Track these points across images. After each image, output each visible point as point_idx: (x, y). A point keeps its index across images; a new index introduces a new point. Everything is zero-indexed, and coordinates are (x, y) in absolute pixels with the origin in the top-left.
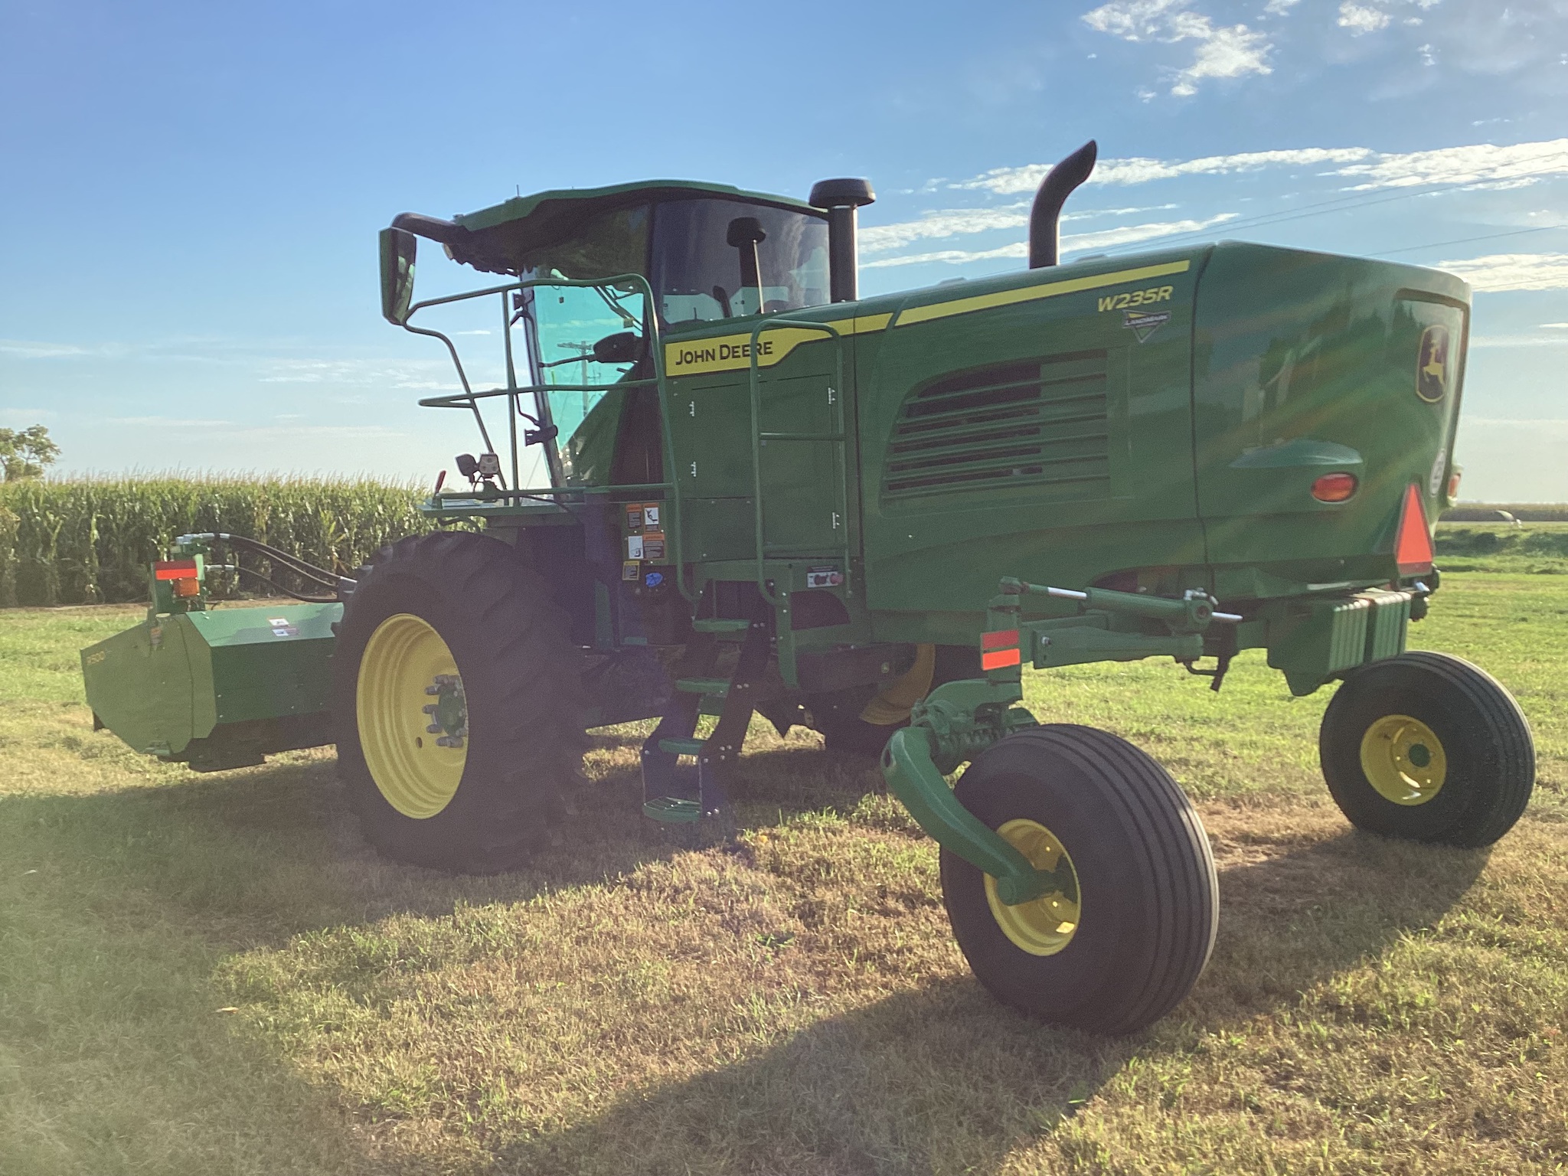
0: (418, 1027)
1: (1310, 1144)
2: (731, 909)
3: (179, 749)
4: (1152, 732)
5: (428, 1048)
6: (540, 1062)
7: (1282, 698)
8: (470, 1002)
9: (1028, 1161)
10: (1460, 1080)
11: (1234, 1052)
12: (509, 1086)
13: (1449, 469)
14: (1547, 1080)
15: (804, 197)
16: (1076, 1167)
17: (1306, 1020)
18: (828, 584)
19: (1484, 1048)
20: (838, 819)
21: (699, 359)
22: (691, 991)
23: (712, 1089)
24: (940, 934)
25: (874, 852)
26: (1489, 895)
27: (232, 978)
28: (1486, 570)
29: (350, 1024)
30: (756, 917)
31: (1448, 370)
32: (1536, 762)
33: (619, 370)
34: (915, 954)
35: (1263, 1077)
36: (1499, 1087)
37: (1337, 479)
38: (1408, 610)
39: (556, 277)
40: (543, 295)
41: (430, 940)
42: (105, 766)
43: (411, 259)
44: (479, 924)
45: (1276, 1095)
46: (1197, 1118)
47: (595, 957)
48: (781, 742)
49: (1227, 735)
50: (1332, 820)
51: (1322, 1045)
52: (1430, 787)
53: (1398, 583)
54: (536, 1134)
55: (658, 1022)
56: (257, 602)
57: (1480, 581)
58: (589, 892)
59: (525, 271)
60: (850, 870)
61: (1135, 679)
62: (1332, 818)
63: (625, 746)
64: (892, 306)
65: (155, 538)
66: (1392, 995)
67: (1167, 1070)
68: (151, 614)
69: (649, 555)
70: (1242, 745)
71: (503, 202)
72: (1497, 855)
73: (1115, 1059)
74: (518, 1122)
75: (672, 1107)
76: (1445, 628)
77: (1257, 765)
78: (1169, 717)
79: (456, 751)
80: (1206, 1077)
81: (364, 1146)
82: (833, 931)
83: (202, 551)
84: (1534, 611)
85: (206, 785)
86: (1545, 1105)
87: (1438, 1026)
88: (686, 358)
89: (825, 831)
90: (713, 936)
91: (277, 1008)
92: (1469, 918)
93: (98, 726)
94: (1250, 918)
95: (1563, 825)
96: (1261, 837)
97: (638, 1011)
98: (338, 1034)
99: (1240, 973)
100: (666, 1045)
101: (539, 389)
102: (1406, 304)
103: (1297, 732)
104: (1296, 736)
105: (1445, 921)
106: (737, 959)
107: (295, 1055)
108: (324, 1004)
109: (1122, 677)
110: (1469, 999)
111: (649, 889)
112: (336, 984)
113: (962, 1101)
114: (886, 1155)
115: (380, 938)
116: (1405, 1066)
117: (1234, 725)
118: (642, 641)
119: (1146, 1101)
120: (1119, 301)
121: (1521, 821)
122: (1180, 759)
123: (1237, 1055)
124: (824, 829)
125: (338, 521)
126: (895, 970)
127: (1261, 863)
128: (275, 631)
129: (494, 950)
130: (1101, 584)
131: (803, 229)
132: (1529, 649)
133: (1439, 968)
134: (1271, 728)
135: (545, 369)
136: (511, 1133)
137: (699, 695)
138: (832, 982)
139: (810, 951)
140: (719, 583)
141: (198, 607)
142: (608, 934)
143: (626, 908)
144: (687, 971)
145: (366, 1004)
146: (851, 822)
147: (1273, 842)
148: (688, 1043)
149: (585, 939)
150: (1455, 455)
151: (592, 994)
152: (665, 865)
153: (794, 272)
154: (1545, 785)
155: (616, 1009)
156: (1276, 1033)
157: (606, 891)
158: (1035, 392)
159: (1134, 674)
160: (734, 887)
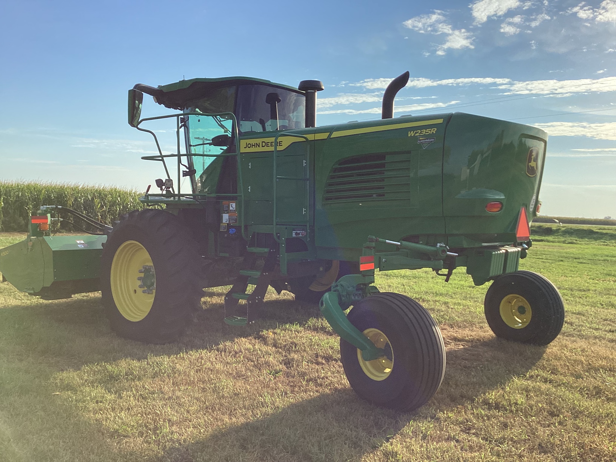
0: (133, 402)
1: (477, 454)
2: (258, 360)
3: (37, 291)
4: (421, 298)
5: (137, 410)
6: (182, 417)
7: (470, 287)
8: (154, 393)
9: (371, 458)
10: (533, 432)
11: (449, 420)
12: (169, 426)
13: (537, 202)
14: (566, 432)
15: (296, 86)
16: (389, 461)
17: (477, 408)
18: (301, 236)
19: (543, 420)
20: (300, 327)
21: (254, 147)
22: (242, 391)
23: (250, 428)
24: (338, 372)
25: (314, 340)
26: (546, 363)
27: (58, 381)
28: (548, 241)
29: (106, 400)
30: (267, 364)
31: (538, 165)
32: (565, 314)
33: (221, 149)
34: (329, 379)
35: (460, 429)
36: (548, 435)
37: (495, 204)
38: (520, 254)
39: (198, 112)
40: (192, 119)
41: (138, 369)
42: (5, 297)
43: (141, 101)
44: (157, 364)
45: (465, 436)
46: (435, 443)
47: (204, 377)
48: (278, 297)
49: (449, 300)
50: (488, 334)
51: (482, 418)
52: (526, 322)
53: (517, 244)
54: (180, 444)
55: (228, 403)
56: (67, 234)
57: (546, 245)
58: (201, 352)
59: (185, 109)
60: (304, 347)
61: (415, 278)
62: (488, 333)
63: (216, 296)
64: (330, 130)
65: (27, 207)
66: (509, 400)
67: (424, 425)
68: (29, 237)
69: (231, 222)
70: (455, 304)
71: (178, 82)
72: (549, 349)
73: (405, 421)
74: (173, 440)
75: (234, 435)
76: (532, 263)
77: (460, 312)
78: (427, 292)
79: (150, 295)
80: (439, 429)
81: (112, 447)
82: (297, 370)
83: (50, 213)
84: (566, 258)
85: (46, 306)
86: (564, 442)
87: (526, 411)
88: (248, 146)
89: (295, 332)
90: (250, 370)
91: (77, 393)
92: (538, 372)
93: (4, 280)
94: (456, 369)
95: (574, 338)
96: (461, 339)
97: (220, 398)
98: (101, 404)
99: (452, 390)
100: (231, 412)
101: (189, 155)
102: (523, 139)
103: (476, 300)
104: (475, 301)
105: (530, 372)
106: (259, 380)
107: (84, 412)
108: (95, 392)
109: (410, 277)
110: (538, 402)
111: (225, 352)
112: (100, 385)
113: (346, 435)
114: (317, 455)
115: (118, 367)
116: (513, 426)
117: (452, 296)
118: (227, 255)
119: (416, 437)
120: (416, 133)
121: (559, 336)
122: (431, 308)
123: (451, 420)
124: (294, 330)
125: (101, 203)
126: (321, 385)
127: (461, 349)
128: (79, 245)
129: (164, 374)
130: (405, 239)
131: (295, 98)
132: (563, 272)
133: (527, 390)
134: (465, 298)
135: (192, 147)
136: (170, 444)
137: (248, 276)
138: (296, 389)
139: (288, 377)
140: (258, 233)
141: (48, 235)
142: (209, 369)
143: (216, 359)
144: (240, 383)
145: (112, 393)
146: (305, 328)
147: (466, 341)
148: (240, 411)
149: (200, 370)
150: (539, 197)
151: (202, 391)
152: (232, 343)
153: (291, 115)
154: (568, 323)
155: (212, 398)
156: (465, 413)
157: (208, 352)
158: (383, 165)
159: (414, 276)
160: (259, 352)
